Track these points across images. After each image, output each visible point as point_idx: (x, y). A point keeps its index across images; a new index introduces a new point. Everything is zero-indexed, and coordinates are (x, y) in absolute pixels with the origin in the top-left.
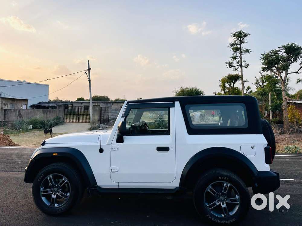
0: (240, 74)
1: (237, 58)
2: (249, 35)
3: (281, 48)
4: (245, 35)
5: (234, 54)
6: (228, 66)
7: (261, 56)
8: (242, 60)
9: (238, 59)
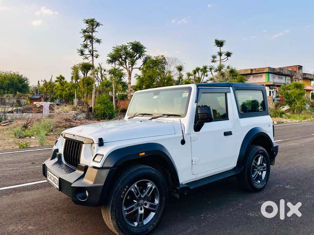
0: (91, 63)
1: (88, 46)
2: (102, 25)
3: (129, 44)
4: (98, 25)
5: (84, 41)
6: (80, 53)
7: (113, 48)
8: (94, 49)
9: (89, 48)
